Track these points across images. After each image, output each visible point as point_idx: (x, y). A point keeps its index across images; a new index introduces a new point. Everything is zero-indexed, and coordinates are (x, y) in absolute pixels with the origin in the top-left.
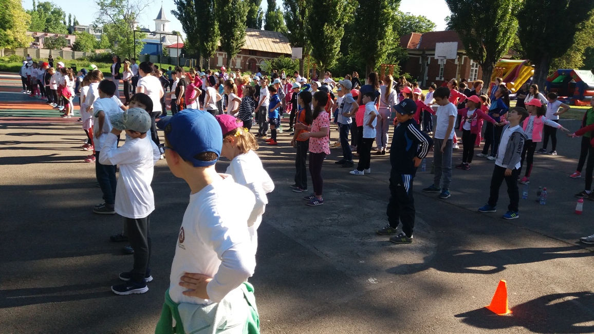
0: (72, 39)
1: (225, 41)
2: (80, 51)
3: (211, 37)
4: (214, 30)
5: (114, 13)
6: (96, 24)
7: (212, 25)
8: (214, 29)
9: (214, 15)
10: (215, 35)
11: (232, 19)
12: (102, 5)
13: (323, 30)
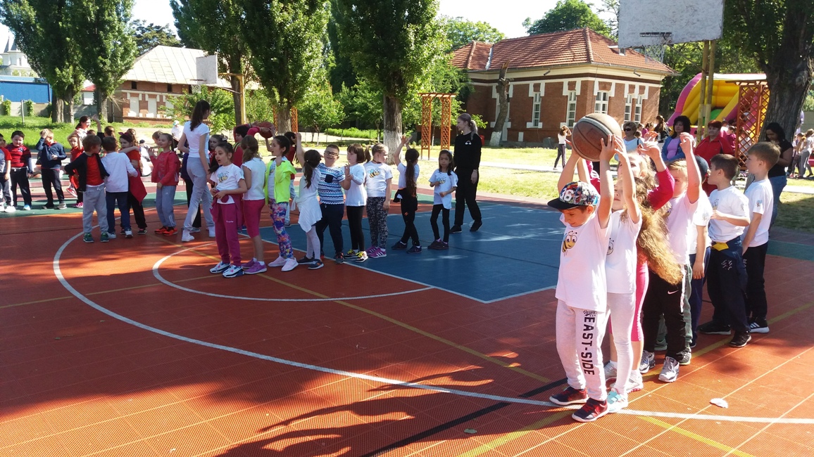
11: (97, 12)
13: (269, 12)
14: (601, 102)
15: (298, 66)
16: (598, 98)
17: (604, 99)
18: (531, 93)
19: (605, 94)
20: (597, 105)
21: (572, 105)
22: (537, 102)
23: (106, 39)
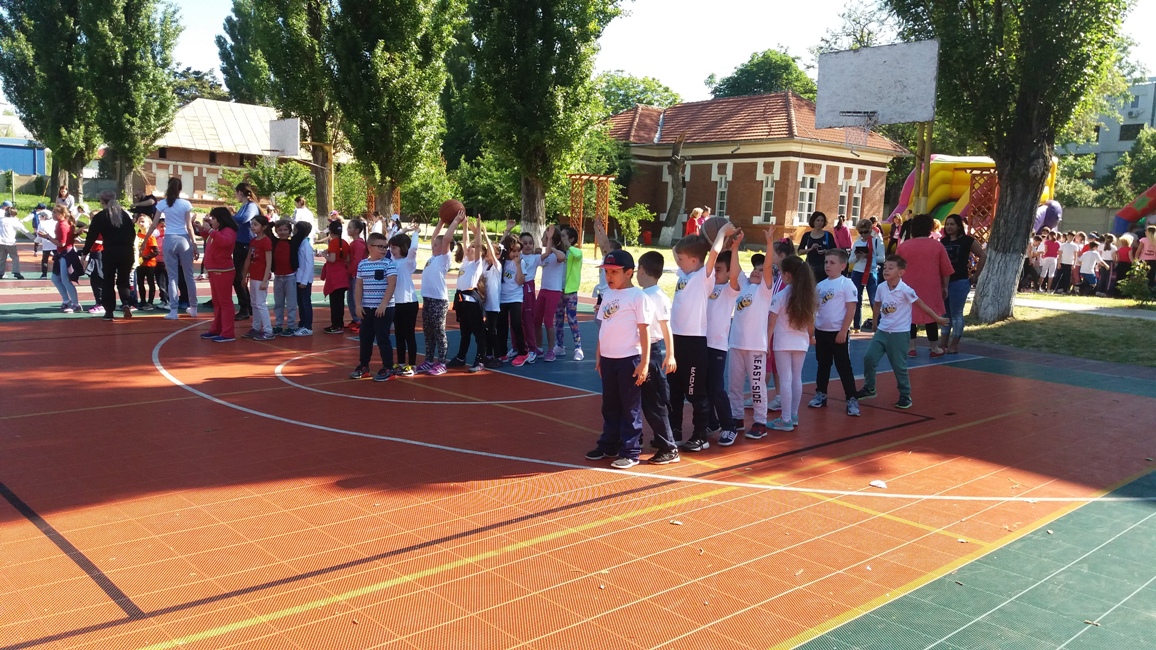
11: (125, 54)
13: (370, 63)
15: (406, 134)
16: (803, 184)
22: (722, 188)
23: (135, 90)
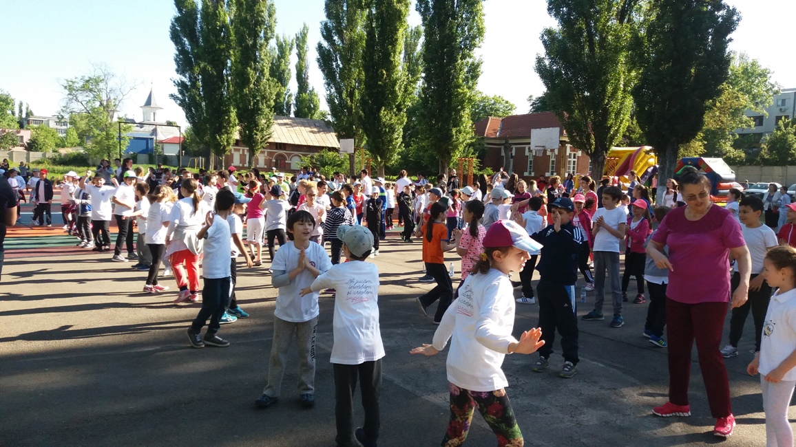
0: (26, 135)
1: (245, 132)
2: (37, 151)
3: (225, 128)
4: (229, 118)
5: (87, 99)
6: (62, 114)
7: (227, 113)
8: (229, 116)
9: (229, 99)
10: (231, 125)
11: (255, 104)
12: (70, 88)
13: (379, 116)
14: (572, 160)
16: (570, 157)
17: (574, 158)
18: (527, 153)
19: (575, 155)
20: (569, 161)
21: (553, 161)
22: (531, 159)
23: (259, 120)
